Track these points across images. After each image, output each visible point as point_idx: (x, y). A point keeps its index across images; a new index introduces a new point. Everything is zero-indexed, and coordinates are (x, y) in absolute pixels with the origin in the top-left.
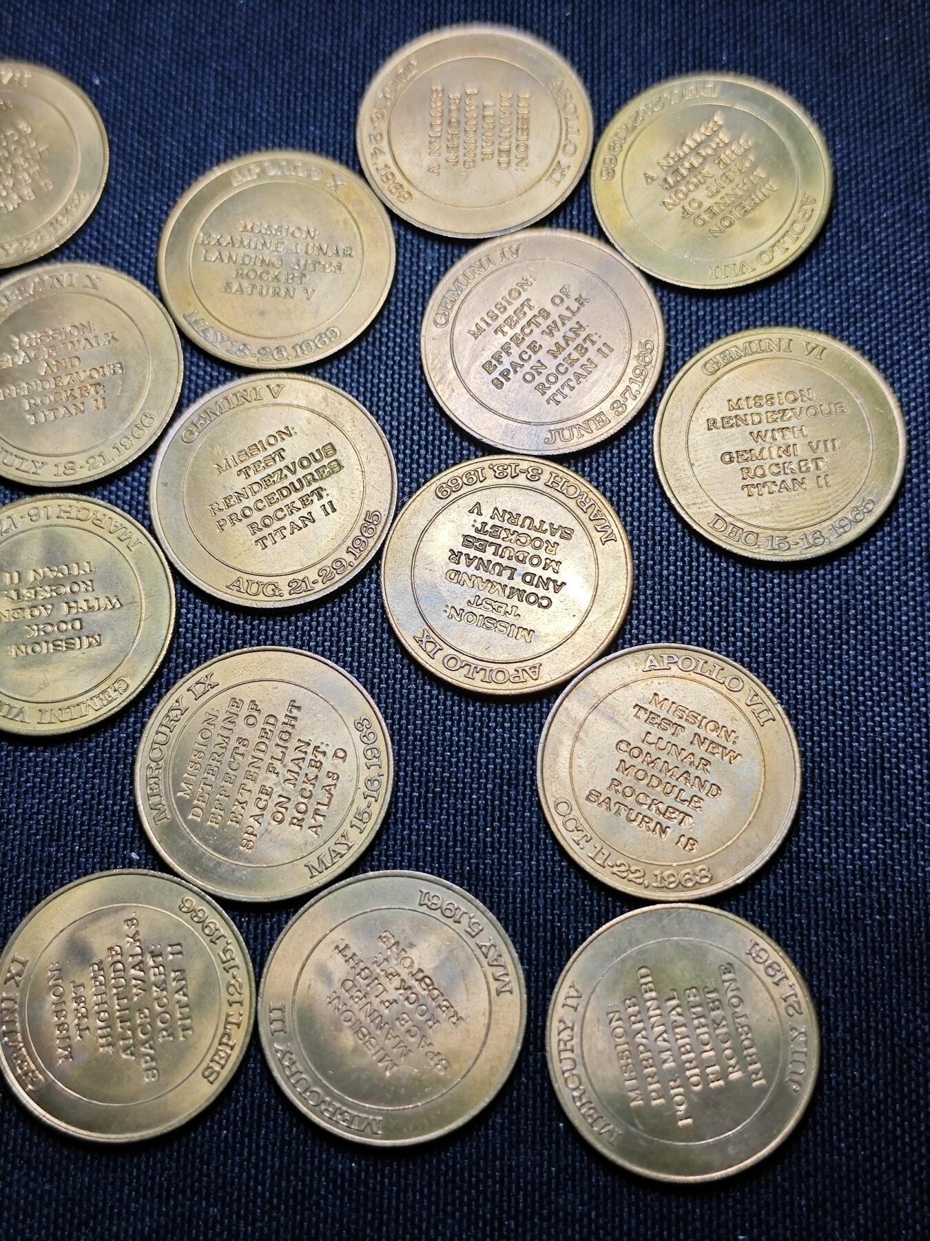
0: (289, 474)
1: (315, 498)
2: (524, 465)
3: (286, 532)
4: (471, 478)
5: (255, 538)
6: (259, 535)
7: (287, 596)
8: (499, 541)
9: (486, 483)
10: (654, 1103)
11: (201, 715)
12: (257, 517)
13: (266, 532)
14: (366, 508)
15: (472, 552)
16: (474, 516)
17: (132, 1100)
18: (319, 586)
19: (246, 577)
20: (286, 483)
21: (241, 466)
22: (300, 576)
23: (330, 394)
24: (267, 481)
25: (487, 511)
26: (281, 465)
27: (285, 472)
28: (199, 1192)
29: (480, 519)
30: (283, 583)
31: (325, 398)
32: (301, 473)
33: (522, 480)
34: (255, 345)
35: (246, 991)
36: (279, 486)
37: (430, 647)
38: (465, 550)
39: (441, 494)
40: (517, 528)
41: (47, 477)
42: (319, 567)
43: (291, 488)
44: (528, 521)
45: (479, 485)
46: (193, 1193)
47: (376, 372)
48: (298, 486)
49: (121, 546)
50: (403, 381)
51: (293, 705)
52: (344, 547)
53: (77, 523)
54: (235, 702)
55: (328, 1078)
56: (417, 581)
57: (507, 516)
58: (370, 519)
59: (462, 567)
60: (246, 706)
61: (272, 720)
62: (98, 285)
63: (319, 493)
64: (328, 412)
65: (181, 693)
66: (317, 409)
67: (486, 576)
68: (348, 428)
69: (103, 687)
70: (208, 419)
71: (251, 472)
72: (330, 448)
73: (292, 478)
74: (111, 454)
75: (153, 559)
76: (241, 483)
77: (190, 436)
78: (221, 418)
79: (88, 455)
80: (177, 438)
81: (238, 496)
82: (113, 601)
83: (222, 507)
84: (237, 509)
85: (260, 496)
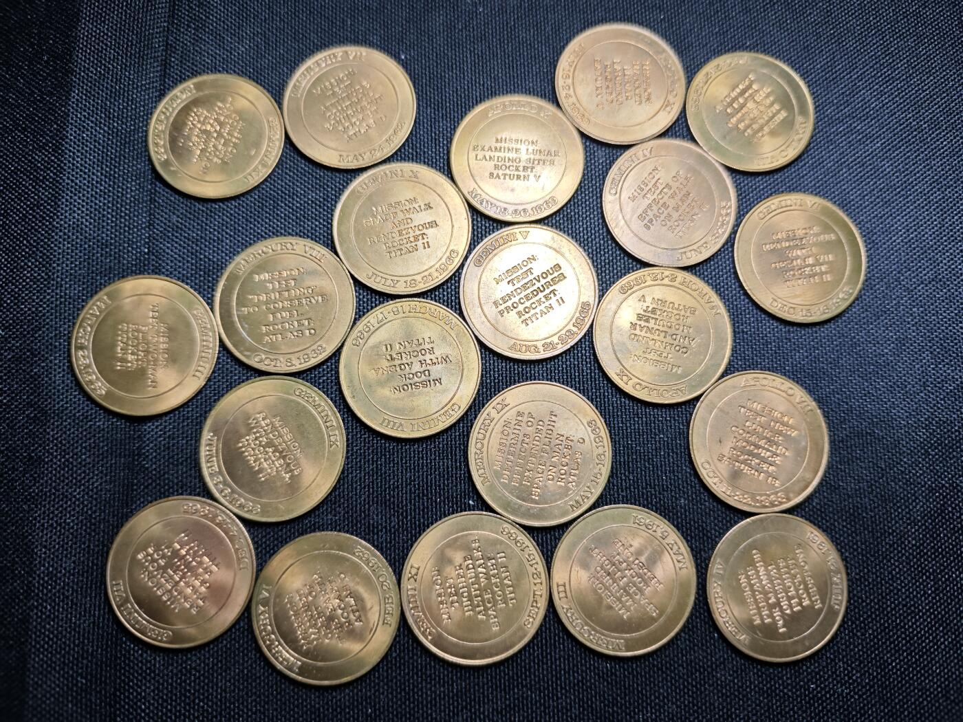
0: (536, 282)
1: (552, 295)
2: (667, 273)
3: (539, 316)
4: (638, 282)
5: (521, 320)
6: (523, 318)
7: (542, 352)
8: (657, 317)
9: (647, 284)
10: (766, 621)
11: (502, 422)
12: (521, 308)
13: (527, 316)
14: (582, 300)
15: (643, 323)
16: (642, 303)
17: (487, 640)
18: (560, 346)
19: (518, 342)
20: (535, 288)
21: (509, 279)
22: (548, 341)
23: (555, 235)
24: (525, 287)
25: (649, 299)
26: (531, 277)
27: (534, 281)
28: (526, 686)
29: (646, 305)
30: (539, 344)
31: (553, 238)
32: (543, 281)
33: (666, 281)
34: (511, 209)
35: (543, 576)
36: (531, 289)
37: (625, 378)
38: (639, 323)
39: (623, 291)
40: (666, 309)
41: (400, 289)
42: (558, 335)
43: (539, 291)
44: (671, 305)
45: (643, 285)
46: (523, 686)
47: (577, 221)
48: (542, 289)
49: (447, 327)
50: (593, 226)
51: (552, 413)
52: (572, 323)
53: (420, 315)
54: (519, 414)
55: (592, 621)
56: (614, 341)
57: (660, 302)
58: (585, 307)
59: (638, 332)
60: (526, 416)
61: (541, 423)
62: (419, 175)
63: (553, 292)
64: (555, 246)
65: (490, 409)
66: (549, 245)
67: (651, 336)
68: (567, 255)
69: (446, 409)
70: (488, 252)
71: (515, 282)
72: (558, 267)
73: (538, 285)
74: (435, 274)
75: (466, 334)
76: (510, 288)
77: (479, 263)
78: (495, 252)
79: (422, 275)
80: (472, 264)
81: (509, 296)
82: (446, 359)
83: (501, 302)
84: (509, 304)
85: (522, 295)
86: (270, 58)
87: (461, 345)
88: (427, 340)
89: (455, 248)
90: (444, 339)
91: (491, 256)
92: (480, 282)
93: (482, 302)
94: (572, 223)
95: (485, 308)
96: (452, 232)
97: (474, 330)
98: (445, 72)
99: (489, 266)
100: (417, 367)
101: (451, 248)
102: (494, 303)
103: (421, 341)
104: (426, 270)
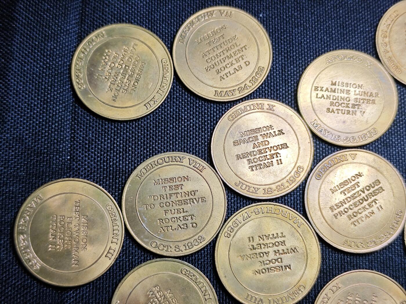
0: (362, 193)
1: (374, 203)
3: (364, 219)
5: (351, 222)
7: (366, 247)
11: (336, 300)
12: (350, 212)
13: (355, 218)
14: (396, 208)
19: (349, 239)
20: (361, 197)
21: (342, 190)
23: (376, 158)
24: (353, 197)
26: (358, 189)
27: (360, 192)
30: (365, 242)
31: (374, 160)
32: (367, 192)
34: (343, 136)
36: (358, 198)
41: (260, 195)
43: (364, 200)
47: (391, 147)
48: (366, 198)
49: (295, 226)
51: (373, 295)
52: (389, 226)
53: (275, 215)
54: (350, 295)
58: (398, 213)
60: (354, 296)
61: (365, 302)
62: (274, 108)
63: (375, 201)
64: (376, 166)
65: (327, 290)
66: (371, 164)
68: (385, 173)
69: (294, 289)
70: (326, 169)
71: (346, 192)
72: (378, 182)
73: (363, 195)
74: (287, 184)
75: (309, 231)
76: (342, 197)
77: (319, 177)
78: (331, 169)
79: (277, 184)
80: (314, 178)
81: (342, 203)
82: (294, 250)
83: (335, 207)
84: (342, 209)
85: (351, 203)
86: (161, 12)
87: (306, 240)
88: (280, 235)
89: (301, 165)
90: (293, 235)
91: (327, 172)
92: (319, 192)
93: (322, 207)
94: (387, 148)
95: (323, 212)
96: (299, 152)
97: (315, 228)
98: (292, 28)
99: (326, 180)
100: (272, 256)
101: (298, 165)
102: (330, 208)
103: (275, 235)
104: (279, 181)
